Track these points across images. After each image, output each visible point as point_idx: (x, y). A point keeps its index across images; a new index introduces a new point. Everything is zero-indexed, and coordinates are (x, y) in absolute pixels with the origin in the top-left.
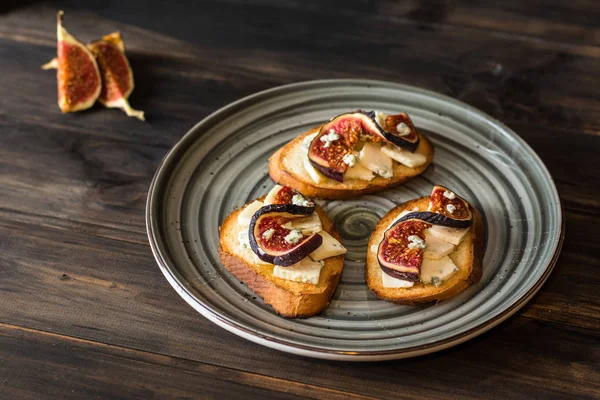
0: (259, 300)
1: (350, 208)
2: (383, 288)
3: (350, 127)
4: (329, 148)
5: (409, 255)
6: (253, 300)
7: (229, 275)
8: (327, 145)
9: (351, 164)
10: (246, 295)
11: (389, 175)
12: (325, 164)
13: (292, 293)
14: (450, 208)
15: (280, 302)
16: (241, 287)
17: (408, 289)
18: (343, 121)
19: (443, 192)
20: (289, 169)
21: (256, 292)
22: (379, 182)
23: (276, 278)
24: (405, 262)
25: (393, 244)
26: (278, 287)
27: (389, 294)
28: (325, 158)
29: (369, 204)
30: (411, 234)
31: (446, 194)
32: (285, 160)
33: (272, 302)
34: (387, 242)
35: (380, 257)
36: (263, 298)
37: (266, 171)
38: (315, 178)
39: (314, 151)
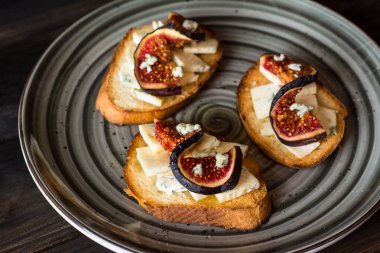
0: (217, 230)
1: (195, 111)
2: (300, 160)
3: (157, 45)
4: (153, 71)
5: (306, 121)
6: (213, 233)
7: (173, 225)
8: (149, 70)
9: (181, 75)
10: (204, 233)
11: (207, 68)
12: (161, 86)
13: (249, 207)
14: (294, 67)
15: (243, 221)
16: (191, 228)
17: (317, 149)
18: (148, 42)
19: (272, 58)
20: (126, 107)
21: (212, 225)
22: (204, 78)
23: (223, 204)
24: (308, 129)
25: (283, 120)
26: (234, 209)
27: (309, 162)
28: (157, 81)
29: (204, 100)
30: (290, 105)
31: (276, 58)
32: (116, 101)
33: (234, 225)
34: (277, 121)
35: (281, 136)
36: (222, 227)
37: (101, 120)
38: (156, 102)
39: (143, 80)
